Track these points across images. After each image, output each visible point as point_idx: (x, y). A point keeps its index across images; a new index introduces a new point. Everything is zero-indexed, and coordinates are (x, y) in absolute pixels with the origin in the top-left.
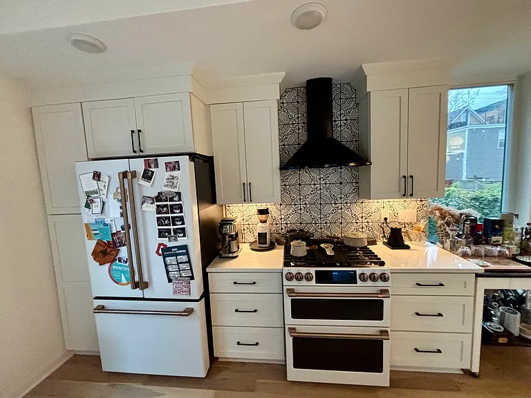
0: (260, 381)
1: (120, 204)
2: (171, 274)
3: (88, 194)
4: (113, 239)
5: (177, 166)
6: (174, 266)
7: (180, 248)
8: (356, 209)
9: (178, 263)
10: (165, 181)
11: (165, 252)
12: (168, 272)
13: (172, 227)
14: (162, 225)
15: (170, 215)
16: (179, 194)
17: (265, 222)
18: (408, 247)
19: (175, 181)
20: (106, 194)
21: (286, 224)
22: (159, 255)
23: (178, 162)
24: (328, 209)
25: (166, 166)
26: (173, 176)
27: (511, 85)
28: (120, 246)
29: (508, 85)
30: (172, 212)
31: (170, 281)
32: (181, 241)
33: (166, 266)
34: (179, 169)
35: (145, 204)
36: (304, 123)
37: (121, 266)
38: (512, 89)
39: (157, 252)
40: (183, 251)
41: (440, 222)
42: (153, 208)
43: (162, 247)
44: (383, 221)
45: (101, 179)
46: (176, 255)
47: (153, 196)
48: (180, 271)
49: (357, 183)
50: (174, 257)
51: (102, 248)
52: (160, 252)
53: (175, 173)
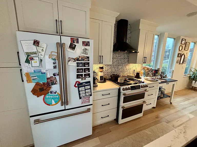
0: (111, 128)
1: (53, 61)
2: (81, 95)
3: (28, 54)
4: (47, 81)
5: (88, 44)
6: (83, 91)
7: (86, 83)
8: (127, 67)
9: (85, 90)
10: (82, 51)
11: (79, 85)
12: (80, 94)
13: (83, 73)
14: (79, 72)
15: (84, 68)
16: (88, 57)
17: (102, 72)
18: (141, 78)
19: (87, 51)
20: (43, 55)
21: (107, 72)
22: (76, 87)
23: (89, 42)
24: (120, 67)
25: (83, 43)
26: (86, 49)
27: (158, 36)
28: (52, 85)
29: (158, 35)
30: (85, 66)
31: (80, 98)
32: (88, 79)
33: (79, 91)
34: (89, 46)
35: (70, 62)
36: (116, 35)
37: (52, 95)
38: (158, 37)
39: (75, 86)
40: (88, 84)
41: (147, 71)
42: (75, 64)
43: (78, 83)
44: (133, 71)
45: (40, 45)
46: (85, 86)
47: (74, 58)
48: (86, 93)
49: (128, 59)
50: (84, 87)
51: (40, 87)
52: (77, 85)
53: (87, 47)
